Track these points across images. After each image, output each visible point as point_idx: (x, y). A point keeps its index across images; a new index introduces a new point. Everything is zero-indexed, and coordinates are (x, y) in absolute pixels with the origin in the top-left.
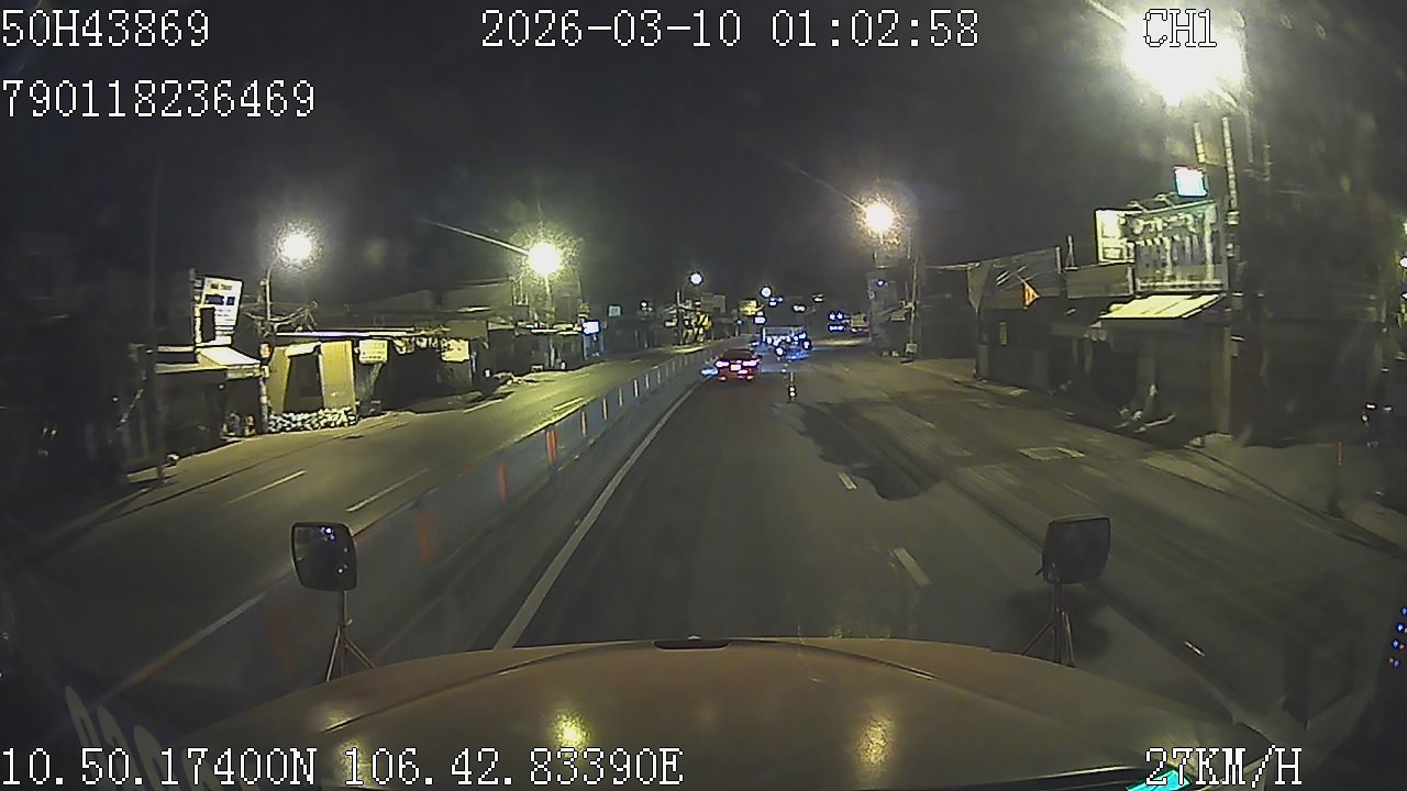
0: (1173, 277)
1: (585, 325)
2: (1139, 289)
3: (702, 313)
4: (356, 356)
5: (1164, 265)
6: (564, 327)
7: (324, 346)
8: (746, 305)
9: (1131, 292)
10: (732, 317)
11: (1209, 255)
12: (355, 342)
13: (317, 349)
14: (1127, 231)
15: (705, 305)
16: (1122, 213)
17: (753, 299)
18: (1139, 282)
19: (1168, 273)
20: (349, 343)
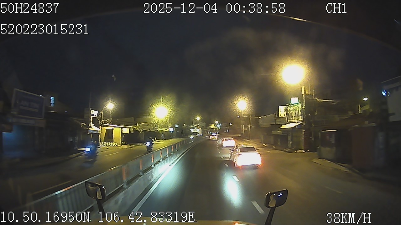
0: (294, 119)
1: (170, 129)
2: (289, 122)
3: (199, 127)
4: (122, 131)
5: (293, 117)
6: (165, 129)
7: (114, 128)
8: (211, 125)
9: (287, 123)
10: (207, 129)
11: (300, 115)
12: (122, 128)
13: (113, 128)
14: (286, 110)
15: (200, 125)
16: (285, 106)
17: (213, 124)
18: (289, 121)
19: (293, 118)
20: (120, 128)
